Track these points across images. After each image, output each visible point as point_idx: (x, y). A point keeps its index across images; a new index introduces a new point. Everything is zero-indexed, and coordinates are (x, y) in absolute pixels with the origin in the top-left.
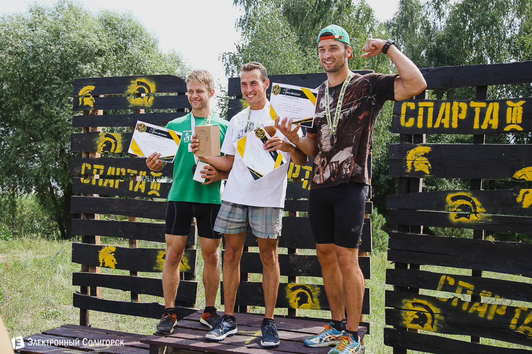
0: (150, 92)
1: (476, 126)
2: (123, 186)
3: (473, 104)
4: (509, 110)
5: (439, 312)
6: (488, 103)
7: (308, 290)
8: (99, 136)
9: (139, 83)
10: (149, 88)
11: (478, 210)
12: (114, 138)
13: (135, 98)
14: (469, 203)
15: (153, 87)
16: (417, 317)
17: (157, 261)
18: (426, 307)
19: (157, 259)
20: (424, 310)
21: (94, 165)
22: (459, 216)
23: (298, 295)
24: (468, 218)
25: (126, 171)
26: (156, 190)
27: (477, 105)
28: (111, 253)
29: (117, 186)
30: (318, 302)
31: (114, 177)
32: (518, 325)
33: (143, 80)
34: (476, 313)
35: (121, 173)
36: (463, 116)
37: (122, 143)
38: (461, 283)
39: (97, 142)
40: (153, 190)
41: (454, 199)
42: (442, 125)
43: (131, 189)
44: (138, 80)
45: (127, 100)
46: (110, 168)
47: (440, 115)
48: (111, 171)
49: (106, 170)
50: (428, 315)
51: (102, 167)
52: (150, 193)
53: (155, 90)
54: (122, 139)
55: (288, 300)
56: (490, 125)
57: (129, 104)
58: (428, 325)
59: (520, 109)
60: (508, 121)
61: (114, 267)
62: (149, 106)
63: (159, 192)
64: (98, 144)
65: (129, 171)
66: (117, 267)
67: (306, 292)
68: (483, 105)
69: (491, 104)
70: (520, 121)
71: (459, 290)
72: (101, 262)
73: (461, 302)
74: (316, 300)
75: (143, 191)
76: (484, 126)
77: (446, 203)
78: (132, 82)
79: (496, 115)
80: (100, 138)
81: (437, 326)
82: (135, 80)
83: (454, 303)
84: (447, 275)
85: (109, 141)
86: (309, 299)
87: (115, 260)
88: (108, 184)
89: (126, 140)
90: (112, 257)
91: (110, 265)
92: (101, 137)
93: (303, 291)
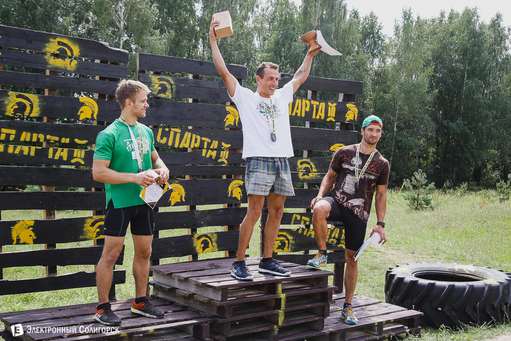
0: (72, 54)
1: (314, 117)
2: (42, 153)
3: (313, 102)
4: (330, 108)
5: (292, 238)
6: (320, 102)
7: (209, 238)
8: (9, 96)
9: (59, 43)
10: (71, 51)
11: (314, 170)
12: (29, 100)
13: (54, 59)
14: (309, 167)
15: (76, 50)
16: (280, 244)
17: (84, 229)
18: (285, 237)
19: (84, 227)
20: (284, 239)
21: (2, 129)
22: (304, 175)
23: (202, 243)
24: (308, 176)
25: (45, 138)
26: (80, 158)
27: (315, 103)
28: (29, 227)
29: (32, 154)
30: (216, 246)
31: (30, 143)
32: (329, 238)
33: (65, 41)
34: (310, 235)
35: (38, 139)
36: (308, 109)
37: (40, 106)
38: (304, 218)
39: (6, 102)
40: (77, 157)
41: (302, 163)
42: (296, 114)
43: (50, 156)
44: (58, 39)
45: (45, 59)
46: (24, 133)
47: (296, 107)
48: (25, 136)
49: (18, 136)
50: (286, 242)
51: (13, 132)
52: (73, 161)
53: (79, 54)
54: (40, 102)
55: (195, 248)
56: (320, 117)
57: (47, 63)
58: (286, 248)
59: (335, 108)
60: (329, 116)
61: (32, 242)
62: (72, 70)
63: (83, 159)
64: (7, 105)
65: (48, 137)
66: (36, 242)
67: (207, 239)
68: (318, 103)
69: (321, 103)
70: (334, 116)
71: (302, 222)
72: (15, 239)
73: (303, 230)
74: (215, 244)
75: (65, 159)
76: (318, 117)
77: (297, 166)
78: (52, 40)
79: (323, 111)
80: (9, 98)
81: (291, 248)
82: (55, 39)
83: (300, 232)
84: (297, 214)
85: (22, 103)
86: (210, 244)
87: (33, 234)
88: (22, 152)
89: (45, 104)
90: (30, 232)
91: (27, 241)
92: (11, 97)
93: (205, 238)
